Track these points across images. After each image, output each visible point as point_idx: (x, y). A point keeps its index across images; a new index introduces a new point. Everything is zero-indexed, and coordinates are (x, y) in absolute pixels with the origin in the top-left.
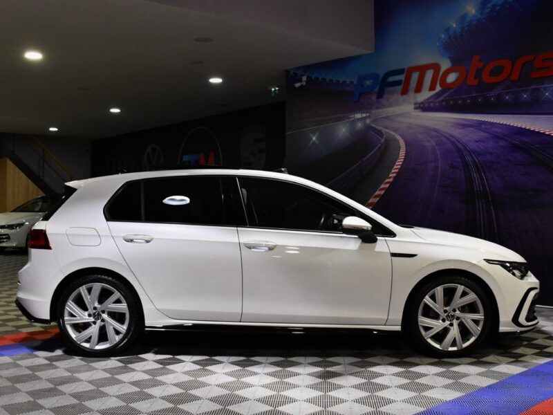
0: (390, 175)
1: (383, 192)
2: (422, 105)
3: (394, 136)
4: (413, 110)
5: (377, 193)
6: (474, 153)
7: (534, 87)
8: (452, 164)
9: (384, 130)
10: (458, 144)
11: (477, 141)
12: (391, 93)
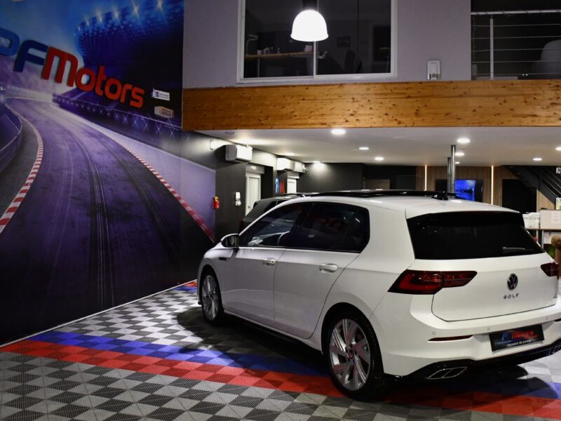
0: (27, 181)
1: (18, 204)
2: (59, 100)
3: (31, 128)
4: (52, 102)
5: (12, 205)
6: (97, 165)
7: (129, 113)
8: (81, 174)
9: (21, 118)
10: (86, 153)
11: (99, 153)
12: (30, 70)
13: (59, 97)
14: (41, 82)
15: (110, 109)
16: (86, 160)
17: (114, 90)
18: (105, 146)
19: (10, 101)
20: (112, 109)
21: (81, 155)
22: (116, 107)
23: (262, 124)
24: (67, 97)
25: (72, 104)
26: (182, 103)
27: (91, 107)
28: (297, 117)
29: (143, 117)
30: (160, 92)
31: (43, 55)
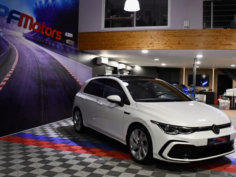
0: (12, 69)
1: (8, 79)
2: (26, 35)
3: (14, 47)
4: (22, 36)
5: (5, 79)
6: (41, 63)
7: (55, 42)
8: (34, 67)
9: (9, 43)
10: (37, 58)
11: (42, 59)
12: (13, 22)
13: (25, 34)
14: (18, 28)
15: (47, 40)
16: (37, 62)
17: (49, 32)
18: (45, 56)
19: (5, 35)
20: (48, 40)
21: (35, 59)
22: (49, 40)
23: (112, 48)
24: (29, 34)
25: (31, 37)
26: (78, 38)
27: (39, 39)
28: (127, 45)
29: (61, 44)
30: (69, 34)
31: (19, 16)
